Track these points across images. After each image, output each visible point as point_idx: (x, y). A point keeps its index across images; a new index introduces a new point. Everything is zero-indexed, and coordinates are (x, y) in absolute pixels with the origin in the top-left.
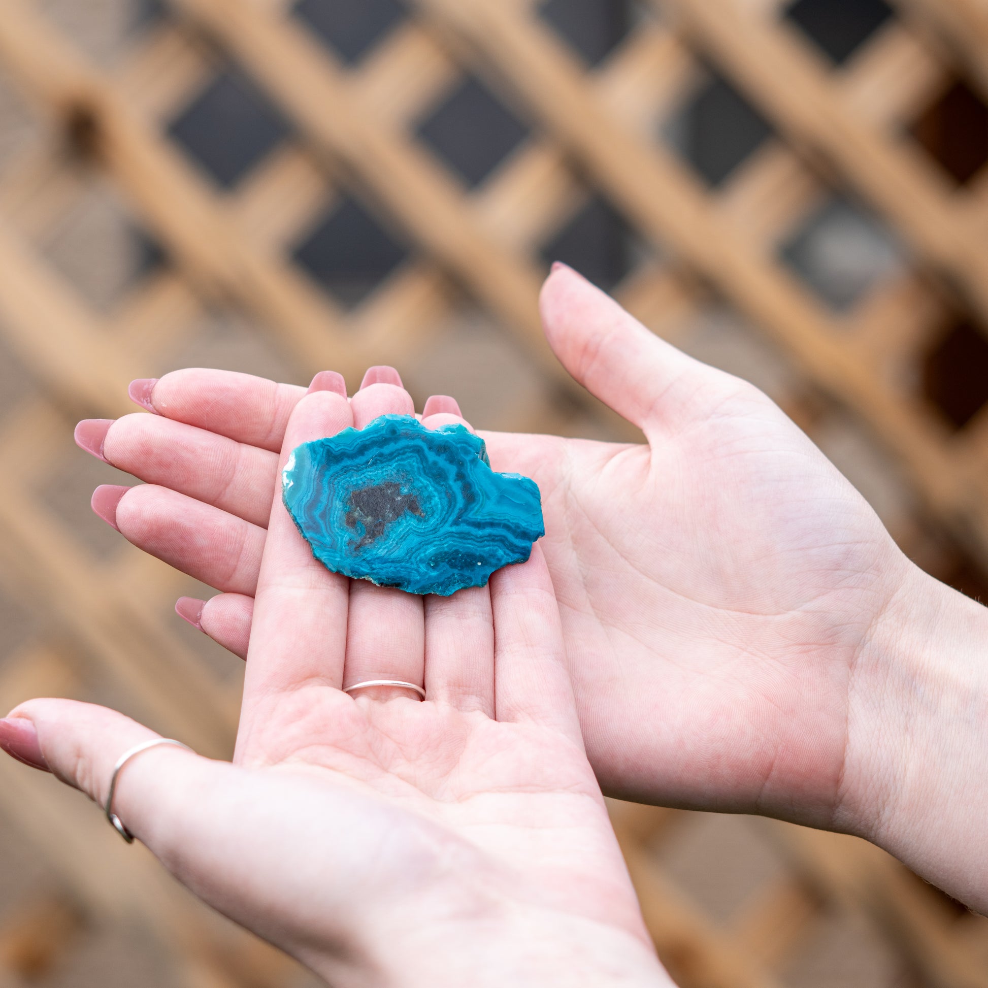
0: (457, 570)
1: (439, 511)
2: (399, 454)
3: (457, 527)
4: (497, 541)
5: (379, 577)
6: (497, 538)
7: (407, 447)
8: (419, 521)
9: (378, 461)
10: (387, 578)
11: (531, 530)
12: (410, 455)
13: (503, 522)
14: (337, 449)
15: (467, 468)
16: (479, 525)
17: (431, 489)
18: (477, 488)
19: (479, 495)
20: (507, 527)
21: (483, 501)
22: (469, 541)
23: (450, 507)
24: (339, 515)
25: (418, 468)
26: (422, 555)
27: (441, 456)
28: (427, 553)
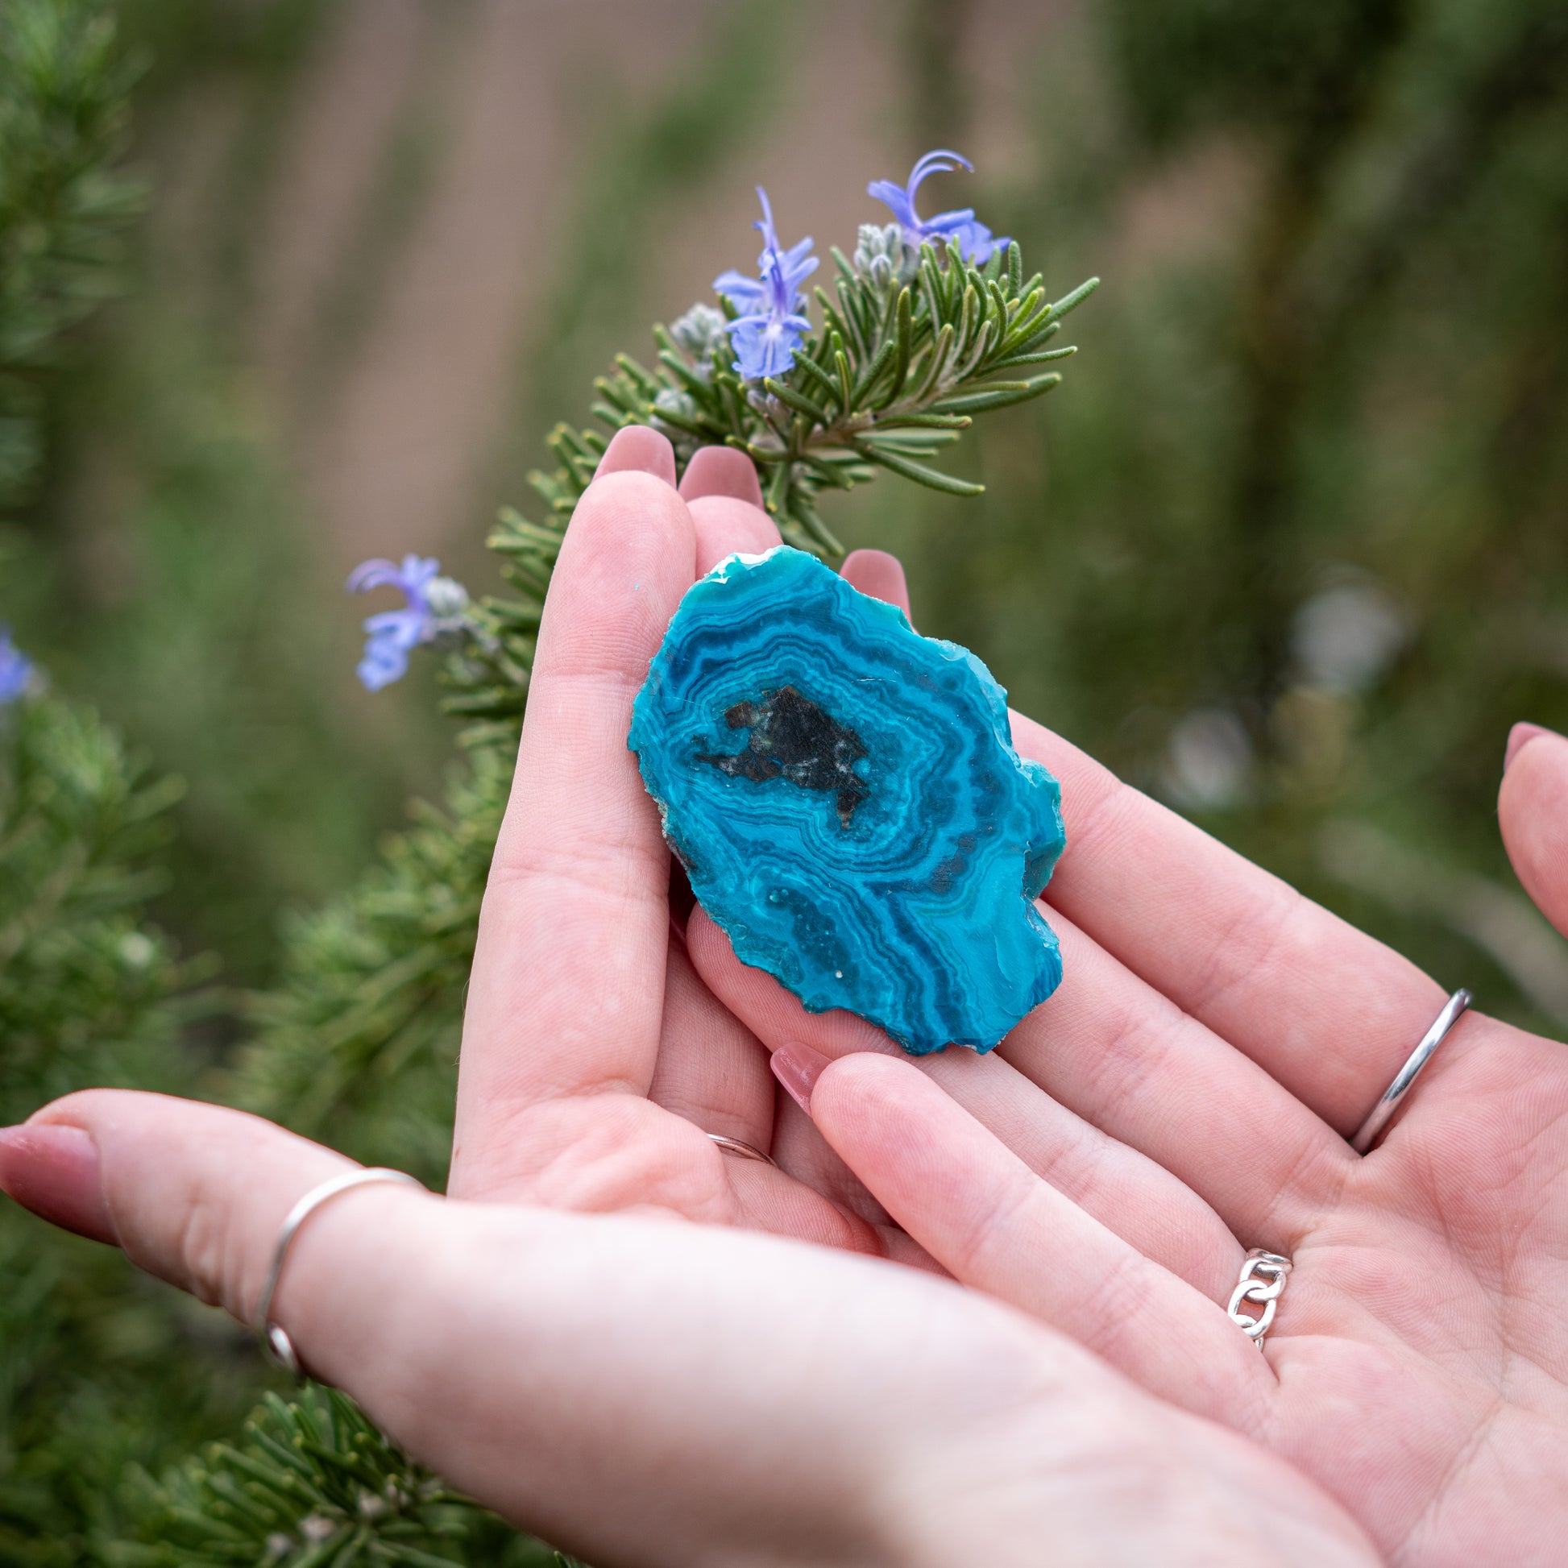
0: (797, 945)
1: (875, 849)
2: (919, 718)
3: (872, 895)
4: (905, 979)
5: (681, 826)
6: (907, 974)
7: (944, 724)
8: (830, 825)
9: (878, 694)
10: (687, 841)
11: (970, 1024)
12: (933, 735)
13: (946, 966)
14: (843, 614)
15: (989, 844)
16: (906, 930)
17: (903, 809)
18: (967, 884)
19: (961, 894)
20: (942, 978)
21: (954, 908)
22: (864, 932)
23: (897, 859)
24: (732, 691)
25: (922, 766)
26: (776, 871)
27: (975, 788)
28: (785, 876)
